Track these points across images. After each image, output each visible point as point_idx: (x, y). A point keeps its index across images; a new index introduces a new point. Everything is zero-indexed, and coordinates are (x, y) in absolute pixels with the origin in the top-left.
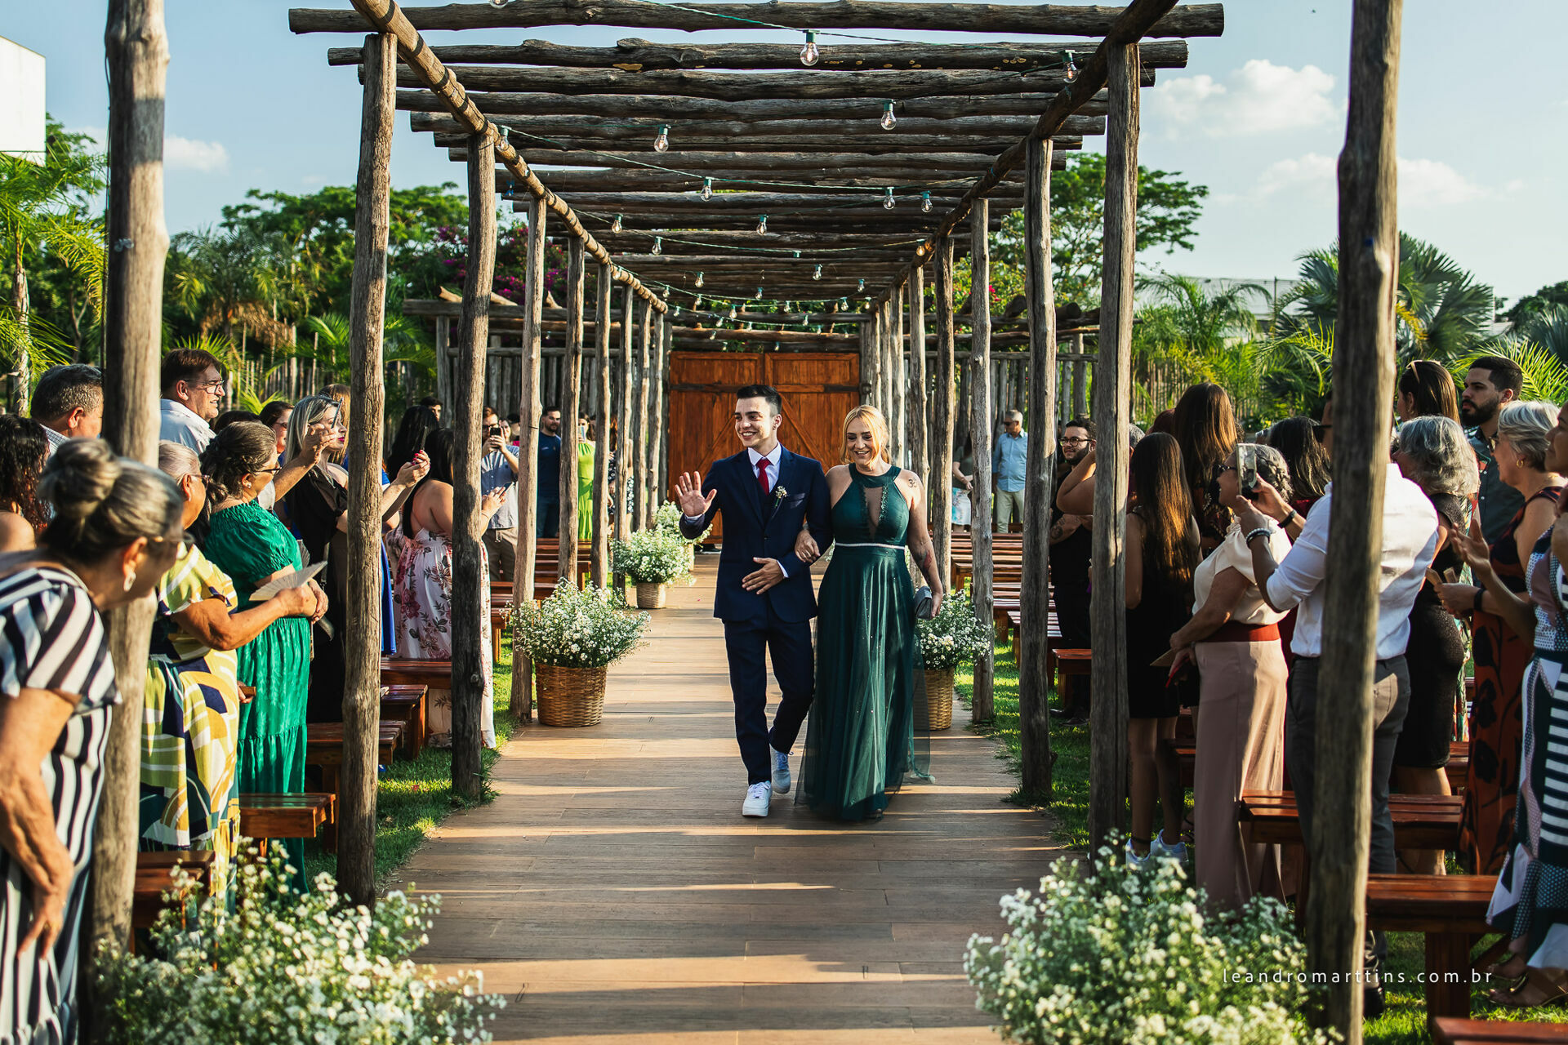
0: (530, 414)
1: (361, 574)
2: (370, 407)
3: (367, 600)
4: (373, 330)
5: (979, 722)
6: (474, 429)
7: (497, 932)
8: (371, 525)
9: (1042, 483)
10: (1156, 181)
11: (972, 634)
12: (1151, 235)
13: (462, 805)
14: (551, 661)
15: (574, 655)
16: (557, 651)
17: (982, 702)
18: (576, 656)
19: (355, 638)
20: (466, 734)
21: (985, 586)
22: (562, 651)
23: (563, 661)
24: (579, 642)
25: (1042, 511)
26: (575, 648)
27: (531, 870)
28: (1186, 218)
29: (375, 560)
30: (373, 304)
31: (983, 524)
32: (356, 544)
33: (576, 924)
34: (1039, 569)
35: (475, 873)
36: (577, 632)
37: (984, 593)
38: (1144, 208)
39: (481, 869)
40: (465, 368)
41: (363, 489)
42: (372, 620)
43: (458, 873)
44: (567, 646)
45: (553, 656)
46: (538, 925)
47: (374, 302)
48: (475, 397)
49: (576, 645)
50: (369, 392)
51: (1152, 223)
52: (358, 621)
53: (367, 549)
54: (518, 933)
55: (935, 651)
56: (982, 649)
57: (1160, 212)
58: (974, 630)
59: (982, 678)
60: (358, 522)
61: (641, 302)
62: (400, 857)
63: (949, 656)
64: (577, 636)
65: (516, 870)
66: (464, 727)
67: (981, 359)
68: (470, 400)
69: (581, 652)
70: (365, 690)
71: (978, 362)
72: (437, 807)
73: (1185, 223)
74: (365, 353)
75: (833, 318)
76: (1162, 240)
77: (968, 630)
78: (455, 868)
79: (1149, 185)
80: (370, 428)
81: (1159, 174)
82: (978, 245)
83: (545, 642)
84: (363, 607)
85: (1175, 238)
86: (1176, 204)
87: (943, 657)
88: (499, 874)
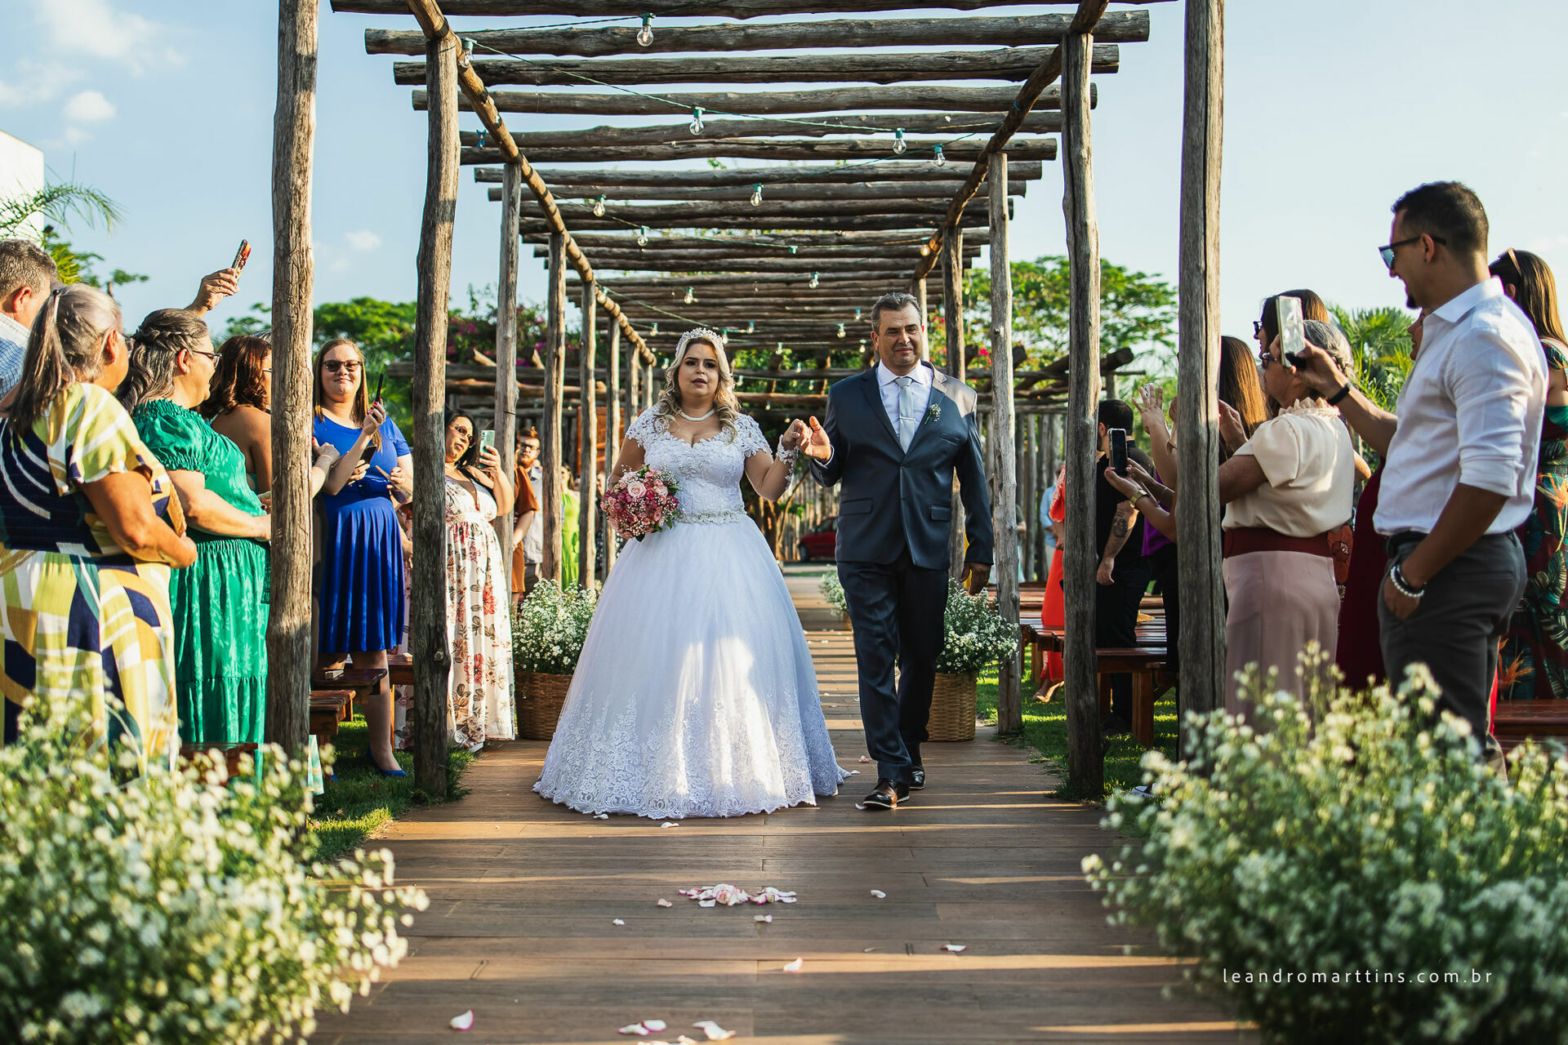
0: (506, 398)
1: (286, 476)
2: (296, 274)
3: (294, 507)
4: (299, 182)
5: (1006, 734)
6: (436, 372)
7: (454, 912)
8: (299, 417)
9: (1087, 426)
10: (1137, 282)
11: (996, 634)
12: (1131, 334)
13: (425, 800)
14: (531, 666)
15: (554, 658)
16: (538, 654)
17: (1009, 711)
18: (559, 659)
19: (280, 553)
20: (430, 720)
21: (1010, 581)
22: (542, 655)
23: (544, 666)
24: (561, 644)
25: (1088, 459)
26: (557, 651)
27: (500, 856)
28: (1167, 317)
29: (304, 460)
30: (298, 150)
31: (1006, 513)
32: (281, 440)
33: (551, 904)
34: (1085, 526)
35: (434, 859)
36: (559, 632)
37: (1010, 589)
38: (1125, 309)
39: (441, 856)
40: (426, 302)
41: (288, 373)
42: (300, 532)
43: (417, 859)
44: (548, 649)
45: (532, 661)
46: (504, 906)
47: (300, 147)
48: (437, 336)
49: (558, 647)
50: (295, 257)
51: (1134, 323)
52: (283, 533)
53: (294, 446)
54: (480, 912)
55: (957, 651)
56: (1009, 648)
57: (1140, 312)
58: (999, 629)
59: (1008, 684)
60: (283, 413)
61: (628, 344)
62: (348, 843)
63: (973, 658)
64: (558, 637)
65: (483, 857)
66: (427, 712)
67: (1002, 330)
68: (431, 340)
69: (564, 654)
70: (292, 616)
71: (997, 333)
72: (396, 801)
73: (1166, 321)
74: (289, 209)
75: (825, 374)
76: (1143, 338)
77: (993, 628)
78: (411, 855)
79: (1130, 286)
80: (296, 300)
81: (1141, 276)
82: (996, 204)
83: (525, 645)
84: (289, 516)
85: (1156, 337)
86: (1157, 304)
87: (966, 657)
88: (464, 859)
